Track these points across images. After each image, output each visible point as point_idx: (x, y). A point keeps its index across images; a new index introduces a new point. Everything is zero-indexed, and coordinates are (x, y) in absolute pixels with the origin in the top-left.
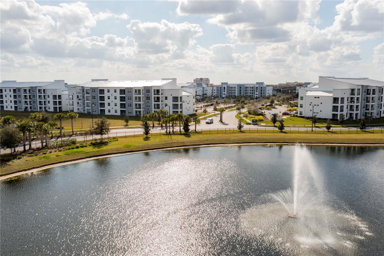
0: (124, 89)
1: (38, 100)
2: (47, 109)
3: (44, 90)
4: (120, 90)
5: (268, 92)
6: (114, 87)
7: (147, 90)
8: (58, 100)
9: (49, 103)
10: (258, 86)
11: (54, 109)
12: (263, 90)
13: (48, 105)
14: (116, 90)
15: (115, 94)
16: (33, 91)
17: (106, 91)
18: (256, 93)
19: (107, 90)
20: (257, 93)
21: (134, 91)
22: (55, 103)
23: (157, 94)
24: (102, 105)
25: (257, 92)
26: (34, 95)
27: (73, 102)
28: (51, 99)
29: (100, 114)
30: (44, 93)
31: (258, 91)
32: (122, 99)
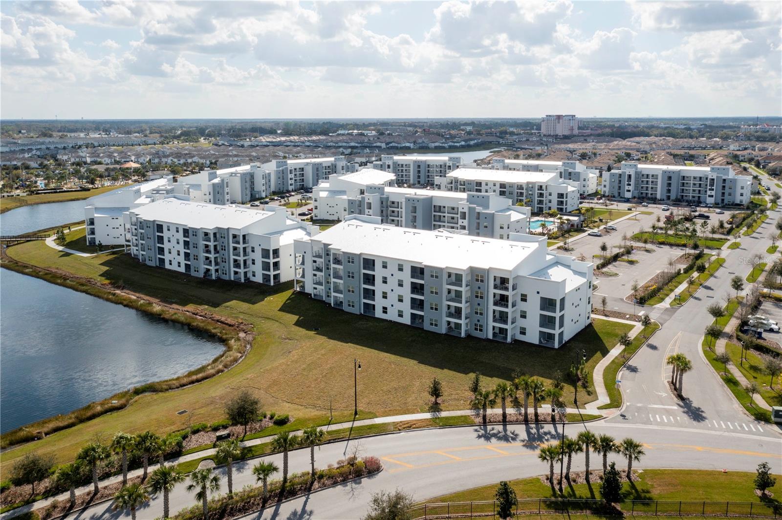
0: (423, 267)
1: (232, 257)
2: (250, 275)
3: (244, 236)
4: (412, 266)
5: (742, 191)
6: (399, 259)
7: (478, 276)
8: (272, 261)
9: (254, 263)
10: (714, 177)
11: (264, 279)
12: (727, 185)
13: (252, 268)
14: (402, 265)
15: (399, 275)
16: (222, 237)
17: (378, 265)
18: (709, 193)
19: (381, 263)
20: (713, 193)
21: (445, 276)
22: (266, 266)
23: (501, 289)
24: (370, 294)
25: (713, 190)
26: (223, 245)
27: (304, 269)
28: (258, 256)
29: (364, 312)
30: (244, 242)
31: (714, 188)
32: (417, 288)
